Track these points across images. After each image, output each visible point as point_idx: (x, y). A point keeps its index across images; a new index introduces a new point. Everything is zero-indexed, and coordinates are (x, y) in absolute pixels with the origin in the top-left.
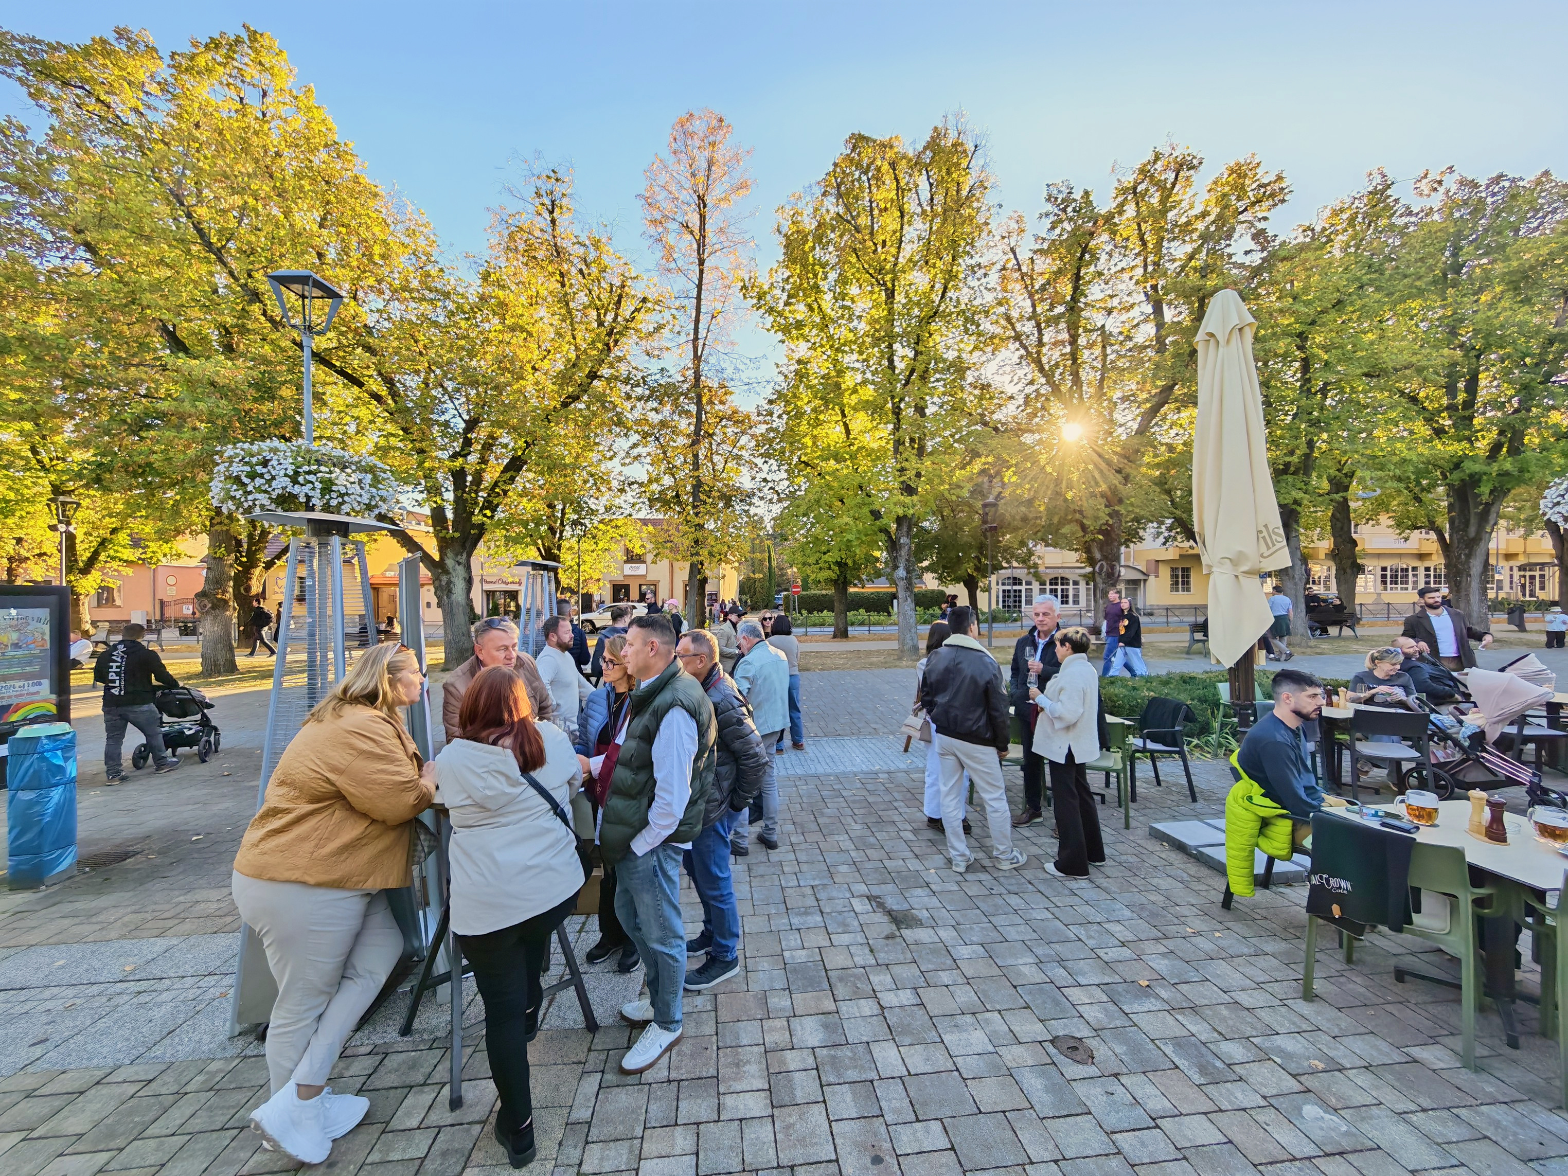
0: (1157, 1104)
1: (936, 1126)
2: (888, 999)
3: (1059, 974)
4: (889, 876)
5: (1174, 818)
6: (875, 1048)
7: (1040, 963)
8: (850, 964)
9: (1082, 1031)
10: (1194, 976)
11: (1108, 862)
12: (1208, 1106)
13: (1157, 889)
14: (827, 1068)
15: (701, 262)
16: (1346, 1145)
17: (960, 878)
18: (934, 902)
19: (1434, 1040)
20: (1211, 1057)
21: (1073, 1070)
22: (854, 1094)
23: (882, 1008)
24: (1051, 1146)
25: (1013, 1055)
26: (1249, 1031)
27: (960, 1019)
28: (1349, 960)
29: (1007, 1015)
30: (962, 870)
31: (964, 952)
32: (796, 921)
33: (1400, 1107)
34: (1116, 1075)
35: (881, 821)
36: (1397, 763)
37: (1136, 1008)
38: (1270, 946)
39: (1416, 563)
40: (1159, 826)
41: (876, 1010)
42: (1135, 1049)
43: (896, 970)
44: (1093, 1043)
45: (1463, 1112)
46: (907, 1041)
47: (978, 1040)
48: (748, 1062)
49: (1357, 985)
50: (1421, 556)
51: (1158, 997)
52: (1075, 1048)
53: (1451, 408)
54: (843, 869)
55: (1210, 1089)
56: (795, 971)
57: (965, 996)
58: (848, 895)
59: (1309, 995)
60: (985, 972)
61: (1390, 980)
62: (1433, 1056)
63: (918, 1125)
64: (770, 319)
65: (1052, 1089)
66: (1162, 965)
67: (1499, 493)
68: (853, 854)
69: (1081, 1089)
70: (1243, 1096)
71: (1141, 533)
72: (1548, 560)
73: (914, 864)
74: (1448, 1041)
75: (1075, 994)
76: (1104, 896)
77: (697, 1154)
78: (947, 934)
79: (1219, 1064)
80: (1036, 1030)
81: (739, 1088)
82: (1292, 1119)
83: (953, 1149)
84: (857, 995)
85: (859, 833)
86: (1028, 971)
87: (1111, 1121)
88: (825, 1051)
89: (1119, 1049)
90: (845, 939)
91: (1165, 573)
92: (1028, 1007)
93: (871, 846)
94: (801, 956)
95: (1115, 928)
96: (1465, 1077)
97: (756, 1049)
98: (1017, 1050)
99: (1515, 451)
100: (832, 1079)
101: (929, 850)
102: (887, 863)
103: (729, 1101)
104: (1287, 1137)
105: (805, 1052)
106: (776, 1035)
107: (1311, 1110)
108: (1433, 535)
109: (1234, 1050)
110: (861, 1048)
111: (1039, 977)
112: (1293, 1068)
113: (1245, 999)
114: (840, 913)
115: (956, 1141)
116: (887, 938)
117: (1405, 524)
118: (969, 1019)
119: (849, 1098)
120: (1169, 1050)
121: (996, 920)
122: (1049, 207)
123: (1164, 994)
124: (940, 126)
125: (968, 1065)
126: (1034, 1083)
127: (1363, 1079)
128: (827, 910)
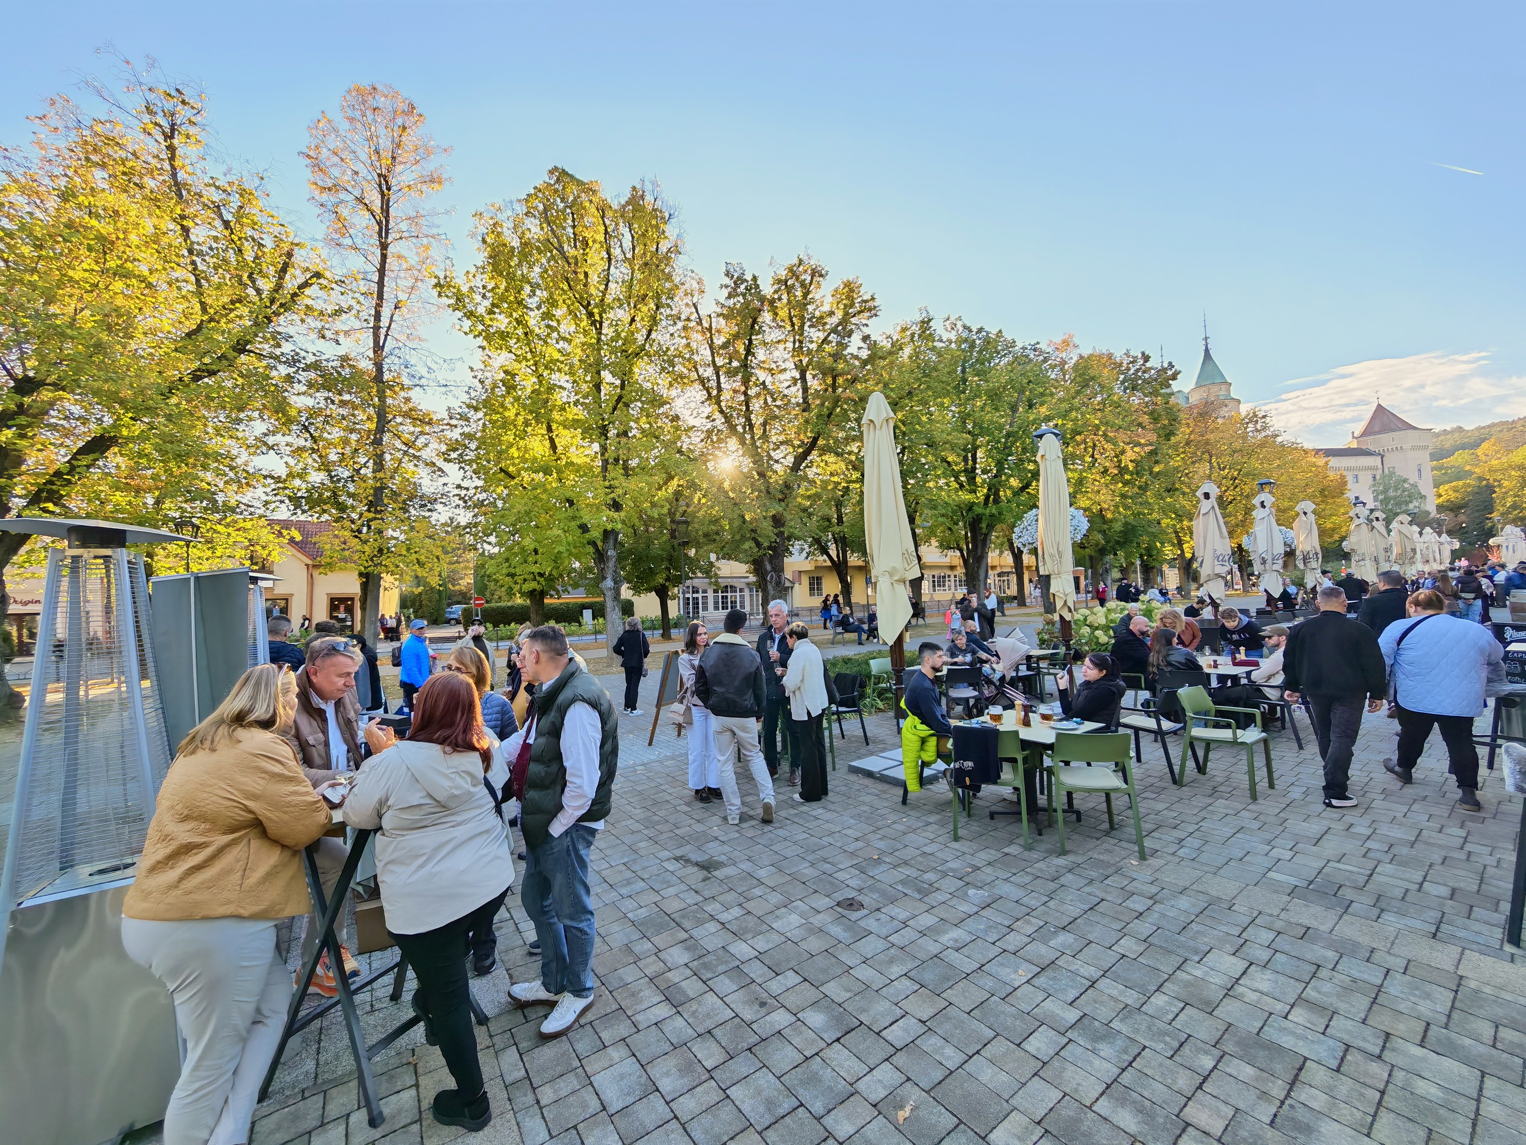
0: (903, 915)
1: (791, 973)
2: (725, 917)
3: (827, 867)
4: (683, 841)
5: (859, 758)
6: (729, 948)
7: (812, 865)
8: (685, 905)
9: (852, 894)
10: (899, 846)
11: (830, 794)
12: (927, 907)
13: (865, 803)
14: (703, 971)
15: (384, 247)
16: (989, 901)
17: (737, 828)
18: (726, 848)
19: (1011, 843)
20: (921, 884)
21: (855, 915)
22: (729, 978)
23: (723, 924)
24: (858, 956)
25: (817, 920)
26: (935, 865)
27: (778, 912)
28: (969, 816)
29: (805, 900)
30: (737, 822)
31: (762, 873)
32: (624, 891)
33: (1005, 877)
34: (878, 910)
35: (656, 803)
36: (967, 700)
37: (876, 872)
38: (933, 818)
39: (948, 572)
40: (854, 764)
41: (720, 927)
42: (883, 893)
43: (721, 898)
44: (860, 898)
45: (1028, 870)
46: (750, 936)
47: (794, 919)
48: (641, 990)
49: (975, 827)
50: (952, 568)
51: (885, 862)
52: (851, 905)
53: (966, 471)
54: (643, 844)
55: (925, 899)
56: (642, 924)
57: (775, 898)
58: (658, 861)
59: (956, 838)
60: (781, 881)
61: (988, 820)
62: (1013, 849)
63: (779, 977)
64: (467, 323)
65: (847, 929)
66: (882, 845)
67: (991, 527)
68: (646, 832)
69: (862, 923)
70: (940, 897)
71: (791, 548)
72: (1009, 570)
73: (699, 827)
74: (1017, 841)
75: (839, 875)
76: (836, 815)
77: (634, 1055)
78: (746, 866)
79: (926, 886)
80: (826, 902)
81: (643, 1007)
82: (964, 897)
83: (805, 980)
84: (700, 923)
85: (642, 816)
86: (808, 872)
87: (884, 932)
88: (695, 963)
89: (875, 896)
90: (672, 891)
91: (805, 581)
92: (816, 891)
93: (658, 823)
94: (643, 913)
95: (849, 832)
96: (1027, 854)
97: (642, 981)
98: (820, 917)
99: (997, 501)
100: (709, 976)
101: (706, 815)
102: (677, 831)
103: (639, 1018)
104: (966, 908)
105: (681, 969)
106: (652, 967)
107: (971, 892)
108: (958, 553)
109: (930, 876)
110: (721, 952)
111: (816, 873)
112: (959, 875)
113: (927, 849)
114: (658, 875)
115: (806, 975)
116: (704, 880)
117: (945, 546)
118: (783, 910)
119: (727, 981)
120: (900, 887)
121: (776, 848)
122: (727, 281)
123: (888, 860)
124: (638, 187)
125: (795, 934)
126: (837, 930)
127: (988, 870)
128: (646, 876)
